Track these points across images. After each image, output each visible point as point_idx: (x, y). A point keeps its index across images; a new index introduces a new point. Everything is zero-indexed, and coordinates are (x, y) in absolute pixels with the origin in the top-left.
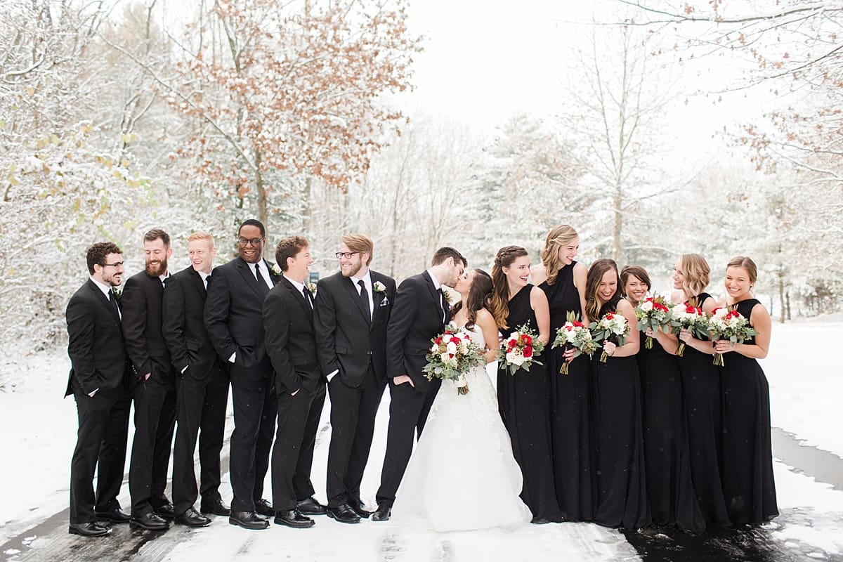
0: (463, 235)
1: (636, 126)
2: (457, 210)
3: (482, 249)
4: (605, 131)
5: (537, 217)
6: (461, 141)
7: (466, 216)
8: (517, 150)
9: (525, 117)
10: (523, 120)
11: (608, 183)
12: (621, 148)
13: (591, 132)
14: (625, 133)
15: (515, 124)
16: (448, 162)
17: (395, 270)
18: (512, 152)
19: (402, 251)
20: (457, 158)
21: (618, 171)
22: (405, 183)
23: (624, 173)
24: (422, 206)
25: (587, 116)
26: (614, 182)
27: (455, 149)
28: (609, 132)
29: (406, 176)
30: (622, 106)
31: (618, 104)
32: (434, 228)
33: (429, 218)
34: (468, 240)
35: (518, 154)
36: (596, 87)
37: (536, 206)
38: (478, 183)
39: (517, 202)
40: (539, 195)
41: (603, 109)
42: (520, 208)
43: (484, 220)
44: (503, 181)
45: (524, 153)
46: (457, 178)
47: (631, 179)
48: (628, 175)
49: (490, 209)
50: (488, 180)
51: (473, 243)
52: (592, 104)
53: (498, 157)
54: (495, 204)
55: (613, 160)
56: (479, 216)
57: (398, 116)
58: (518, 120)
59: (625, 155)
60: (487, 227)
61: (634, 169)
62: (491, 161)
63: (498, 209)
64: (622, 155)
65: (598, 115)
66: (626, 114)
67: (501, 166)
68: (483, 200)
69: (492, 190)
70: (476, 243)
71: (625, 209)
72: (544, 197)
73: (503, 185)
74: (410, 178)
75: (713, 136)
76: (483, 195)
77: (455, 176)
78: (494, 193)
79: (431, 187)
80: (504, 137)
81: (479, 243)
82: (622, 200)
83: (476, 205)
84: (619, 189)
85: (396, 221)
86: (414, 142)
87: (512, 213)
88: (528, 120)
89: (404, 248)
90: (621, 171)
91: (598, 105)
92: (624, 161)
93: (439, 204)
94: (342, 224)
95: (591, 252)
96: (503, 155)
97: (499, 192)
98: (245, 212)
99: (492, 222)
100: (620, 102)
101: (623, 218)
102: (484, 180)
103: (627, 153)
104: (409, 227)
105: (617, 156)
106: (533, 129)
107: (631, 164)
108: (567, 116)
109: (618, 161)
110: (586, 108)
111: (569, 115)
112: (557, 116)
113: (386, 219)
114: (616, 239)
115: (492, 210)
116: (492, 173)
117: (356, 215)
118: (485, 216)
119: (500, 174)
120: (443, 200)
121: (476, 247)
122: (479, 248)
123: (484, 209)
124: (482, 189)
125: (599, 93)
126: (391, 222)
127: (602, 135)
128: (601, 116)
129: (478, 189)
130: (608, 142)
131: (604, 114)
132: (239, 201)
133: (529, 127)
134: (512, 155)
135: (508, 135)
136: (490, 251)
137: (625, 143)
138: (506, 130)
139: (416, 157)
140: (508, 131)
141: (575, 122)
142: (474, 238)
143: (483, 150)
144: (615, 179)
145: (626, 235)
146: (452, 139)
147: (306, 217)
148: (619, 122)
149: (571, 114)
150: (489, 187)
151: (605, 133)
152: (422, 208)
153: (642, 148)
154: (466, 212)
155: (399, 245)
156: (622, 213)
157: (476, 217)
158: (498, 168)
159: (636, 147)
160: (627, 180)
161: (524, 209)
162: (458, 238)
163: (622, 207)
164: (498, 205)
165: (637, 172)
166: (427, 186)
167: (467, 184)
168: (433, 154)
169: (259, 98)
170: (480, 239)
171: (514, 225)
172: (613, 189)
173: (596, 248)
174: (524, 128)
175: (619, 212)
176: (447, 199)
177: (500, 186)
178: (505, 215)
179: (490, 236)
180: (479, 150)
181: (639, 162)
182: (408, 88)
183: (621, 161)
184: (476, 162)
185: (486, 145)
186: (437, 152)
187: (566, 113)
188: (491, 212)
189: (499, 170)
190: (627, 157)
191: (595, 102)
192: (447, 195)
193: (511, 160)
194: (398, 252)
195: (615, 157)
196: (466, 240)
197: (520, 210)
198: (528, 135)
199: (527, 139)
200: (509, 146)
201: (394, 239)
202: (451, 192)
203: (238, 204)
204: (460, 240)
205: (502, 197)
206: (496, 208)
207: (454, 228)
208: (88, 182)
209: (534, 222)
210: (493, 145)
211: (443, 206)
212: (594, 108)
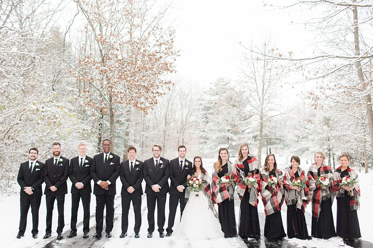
0: (195, 129)
1: (269, 86)
2: (193, 118)
3: (204, 135)
4: (256, 88)
5: (227, 123)
6: (195, 88)
7: (197, 121)
8: (219, 93)
9: (223, 79)
10: (222, 80)
11: (257, 110)
12: (263, 95)
13: (250, 88)
14: (265, 89)
15: (219, 82)
16: (189, 97)
17: (165, 144)
18: (217, 94)
19: (168, 135)
20: (194, 95)
21: (261, 105)
22: (170, 106)
23: (264, 106)
24: (178, 116)
25: (248, 81)
26: (260, 110)
27: (193, 91)
28: (258, 88)
29: (171, 103)
31: (262, 77)
32: (183, 125)
33: (180, 121)
34: (198, 132)
35: (220, 95)
36: (253, 69)
37: (227, 118)
38: (202, 107)
39: (219, 116)
40: (229, 113)
41: (255, 79)
42: (220, 118)
43: (204, 123)
44: (213, 106)
45: (222, 94)
46: (193, 104)
47: (267, 108)
48: (265, 107)
49: (207, 118)
50: (207, 106)
51: (200, 133)
52: (250, 76)
53: (211, 96)
55: (260, 100)
56: (203, 121)
58: (220, 80)
59: (264, 98)
60: (206, 126)
61: (269, 104)
62: (207, 97)
63: (211, 118)
64: (263, 98)
65: (253, 81)
66: (265, 81)
67: (212, 100)
68: (205, 114)
69: (208, 110)
70: (201, 133)
71: (264, 121)
72: (231, 114)
73: (213, 108)
74: (173, 104)
75: (297, 96)
76: (204, 112)
77: (192, 103)
78: (210, 112)
79: (182, 107)
80: (214, 88)
81: (203, 133)
82: (263, 117)
83: (201, 116)
84: (262, 113)
85: (166, 122)
86: (175, 88)
87: (217, 121)
88: (224, 80)
89: (170, 134)
90: (262, 105)
91: (253, 77)
92: (264, 101)
93: (185, 115)
94: (143, 123)
95: (250, 138)
96: (213, 95)
97: (211, 111)
98: (104, 120)
99: (208, 124)
100: (262, 76)
101: (263, 125)
102: (205, 106)
104: (172, 125)
105: (261, 99)
106: (227, 84)
107: (267, 102)
108: (240, 81)
109: (261, 101)
110: (248, 78)
111: (241, 81)
112: (236, 81)
113: (161, 121)
114: (260, 133)
115: (208, 119)
116: (208, 103)
117: (149, 120)
118: (205, 121)
119: (212, 103)
120: (187, 113)
121: (201, 135)
122: (202, 135)
123: (205, 118)
124: (204, 110)
125: (254, 72)
126: (164, 122)
127: (255, 90)
128: (255, 82)
129: (202, 109)
130: (257, 93)
131: (256, 81)
132: (102, 116)
133: (225, 83)
134: (217, 95)
135: (216, 87)
136: (207, 137)
137: (264, 93)
138: (214, 84)
139: (175, 94)
140: (216, 85)
141: (243, 83)
142: (200, 131)
143: (205, 92)
144: (261, 108)
145: (265, 131)
146: (191, 87)
148: (262, 84)
149: (242, 80)
151: (256, 89)
152: (177, 117)
153: (272, 95)
154: (197, 120)
155: (167, 133)
156: (263, 122)
157: (201, 121)
158: (211, 100)
159: (269, 95)
160: (265, 109)
161: (222, 119)
162: (193, 131)
163: (263, 120)
164: (211, 117)
165: (269, 105)
166: (180, 107)
167: (198, 107)
168: (183, 93)
170: (203, 131)
171: (218, 126)
172: (260, 112)
173: (252, 137)
174: (222, 84)
175: (262, 122)
176: (188, 113)
177: (212, 108)
178: (214, 121)
179: (207, 131)
180: (203, 92)
181: (271, 101)
183: (263, 101)
184: (202, 98)
185: (206, 90)
186: (185, 92)
187: (239, 80)
188: (208, 120)
189: (211, 102)
190: (265, 99)
191: (252, 75)
192: (189, 110)
193: (217, 97)
194: (166, 136)
195: (260, 99)
196: (197, 131)
197: (220, 120)
198: (224, 87)
199: (224, 88)
200: (216, 92)
201: (165, 130)
202: (191, 110)
203: (101, 117)
204: (194, 132)
205: (213, 113)
206: (210, 118)
207: (191, 126)
208: (53, 114)
209: (226, 125)
210: (209, 90)
211: (187, 116)
212: (251, 78)
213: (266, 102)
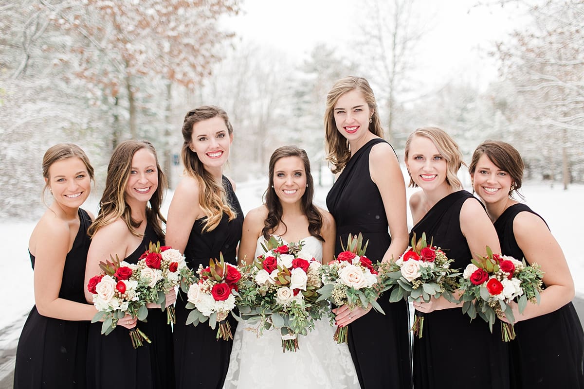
2: (277, 112)
4: (382, 53)
7: (285, 115)
8: (319, 67)
9: (325, 45)
10: (324, 47)
11: (384, 90)
13: (372, 55)
15: (319, 51)
16: (271, 79)
18: (315, 70)
21: (391, 82)
26: (388, 89)
30: (395, 35)
35: (320, 72)
38: (292, 92)
39: (319, 105)
41: (381, 38)
44: (309, 91)
45: (324, 70)
47: (400, 88)
48: (397, 84)
49: (300, 110)
50: (299, 90)
52: (373, 34)
53: (306, 73)
54: (304, 106)
56: (293, 114)
57: (232, 35)
58: (320, 48)
60: (299, 121)
62: (301, 76)
64: (394, 70)
65: (377, 42)
66: (397, 41)
67: (308, 80)
68: (297, 103)
69: (302, 96)
73: (311, 93)
78: (303, 99)
80: (310, 60)
84: (391, 95)
87: (315, 112)
96: (309, 71)
97: (307, 98)
98: (120, 109)
99: (302, 119)
102: (296, 90)
103: (398, 68)
104: (246, 123)
105: (390, 69)
107: (400, 76)
109: (391, 73)
110: (368, 37)
114: (389, 130)
115: (303, 110)
116: (301, 85)
119: (308, 85)
123: (297, 110)
124: (295, 96)
127: (380, 56)
129: (292, 96)
130: (384, 61)
132: (116, 100)
135: (314, 59)
138: (311, 55)
140: (313, 56)
143: (296, 69)
147: (168, 113)
148: (392, 47)
149: (359, 40)
150: (300, 94)
152: (253, 110)
153: (407, 66)
158: (305, 81)
159: (404, 65)
160: (397, 88)
163: (394, 107)
167: (284, 93)
169: (124, 19)
172: (386, 95)
176: (272, 103)
177: (307, 94)
178: (311, 114)
180: (293, 69)
182: (240, 13)
183: (393, 75)
185: (298, 65)
189: (307, 83)
191: (375, 32)
193: (313, 76)
200: (313, 66)
203: (115, 102)
211: (268, 108)
212: (375, 37)
213: (397, 77)
